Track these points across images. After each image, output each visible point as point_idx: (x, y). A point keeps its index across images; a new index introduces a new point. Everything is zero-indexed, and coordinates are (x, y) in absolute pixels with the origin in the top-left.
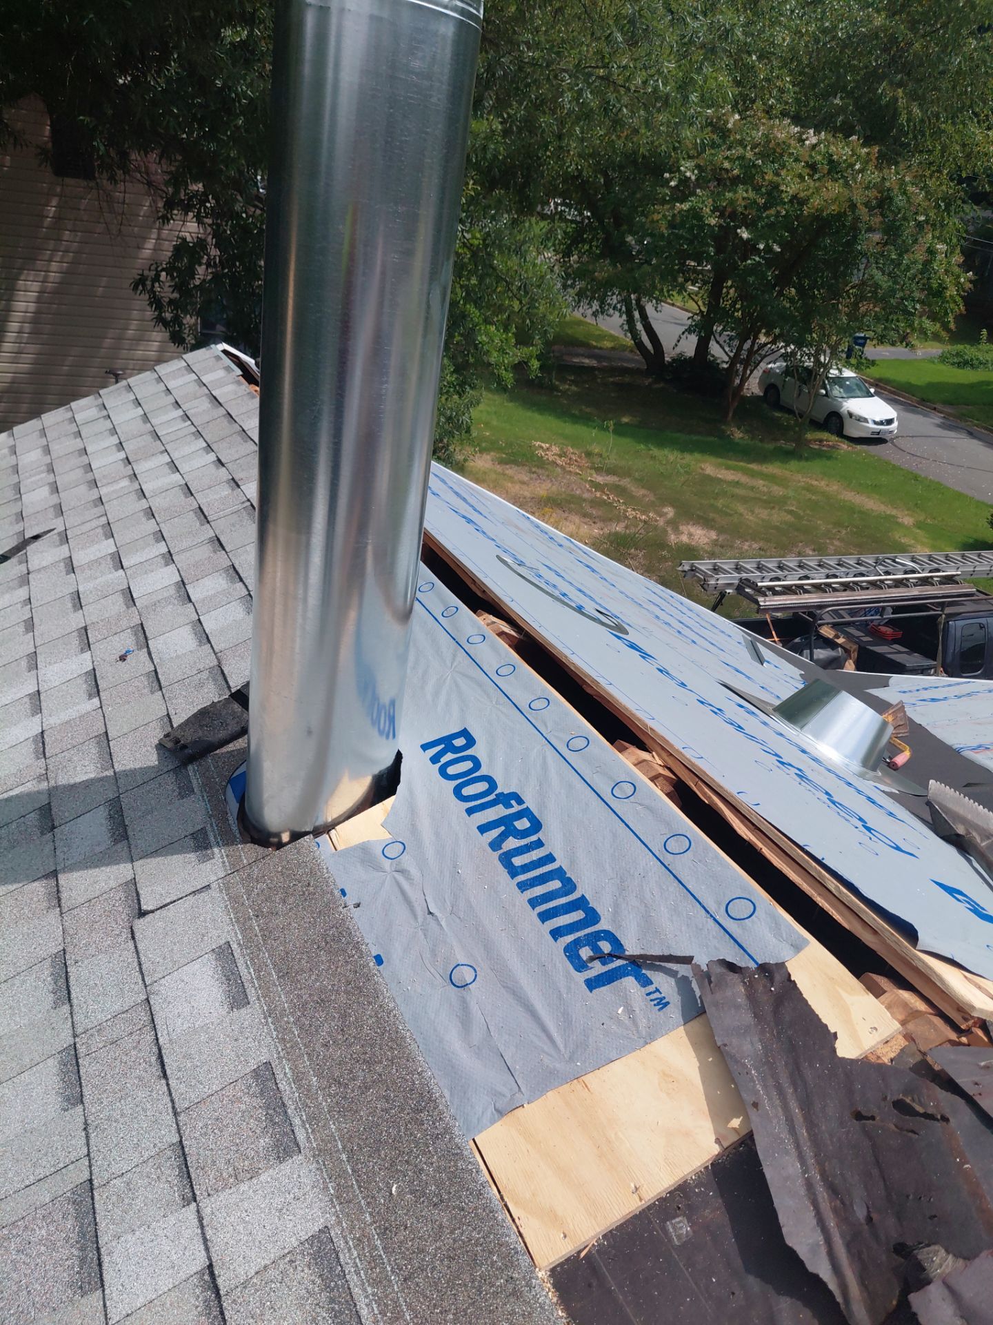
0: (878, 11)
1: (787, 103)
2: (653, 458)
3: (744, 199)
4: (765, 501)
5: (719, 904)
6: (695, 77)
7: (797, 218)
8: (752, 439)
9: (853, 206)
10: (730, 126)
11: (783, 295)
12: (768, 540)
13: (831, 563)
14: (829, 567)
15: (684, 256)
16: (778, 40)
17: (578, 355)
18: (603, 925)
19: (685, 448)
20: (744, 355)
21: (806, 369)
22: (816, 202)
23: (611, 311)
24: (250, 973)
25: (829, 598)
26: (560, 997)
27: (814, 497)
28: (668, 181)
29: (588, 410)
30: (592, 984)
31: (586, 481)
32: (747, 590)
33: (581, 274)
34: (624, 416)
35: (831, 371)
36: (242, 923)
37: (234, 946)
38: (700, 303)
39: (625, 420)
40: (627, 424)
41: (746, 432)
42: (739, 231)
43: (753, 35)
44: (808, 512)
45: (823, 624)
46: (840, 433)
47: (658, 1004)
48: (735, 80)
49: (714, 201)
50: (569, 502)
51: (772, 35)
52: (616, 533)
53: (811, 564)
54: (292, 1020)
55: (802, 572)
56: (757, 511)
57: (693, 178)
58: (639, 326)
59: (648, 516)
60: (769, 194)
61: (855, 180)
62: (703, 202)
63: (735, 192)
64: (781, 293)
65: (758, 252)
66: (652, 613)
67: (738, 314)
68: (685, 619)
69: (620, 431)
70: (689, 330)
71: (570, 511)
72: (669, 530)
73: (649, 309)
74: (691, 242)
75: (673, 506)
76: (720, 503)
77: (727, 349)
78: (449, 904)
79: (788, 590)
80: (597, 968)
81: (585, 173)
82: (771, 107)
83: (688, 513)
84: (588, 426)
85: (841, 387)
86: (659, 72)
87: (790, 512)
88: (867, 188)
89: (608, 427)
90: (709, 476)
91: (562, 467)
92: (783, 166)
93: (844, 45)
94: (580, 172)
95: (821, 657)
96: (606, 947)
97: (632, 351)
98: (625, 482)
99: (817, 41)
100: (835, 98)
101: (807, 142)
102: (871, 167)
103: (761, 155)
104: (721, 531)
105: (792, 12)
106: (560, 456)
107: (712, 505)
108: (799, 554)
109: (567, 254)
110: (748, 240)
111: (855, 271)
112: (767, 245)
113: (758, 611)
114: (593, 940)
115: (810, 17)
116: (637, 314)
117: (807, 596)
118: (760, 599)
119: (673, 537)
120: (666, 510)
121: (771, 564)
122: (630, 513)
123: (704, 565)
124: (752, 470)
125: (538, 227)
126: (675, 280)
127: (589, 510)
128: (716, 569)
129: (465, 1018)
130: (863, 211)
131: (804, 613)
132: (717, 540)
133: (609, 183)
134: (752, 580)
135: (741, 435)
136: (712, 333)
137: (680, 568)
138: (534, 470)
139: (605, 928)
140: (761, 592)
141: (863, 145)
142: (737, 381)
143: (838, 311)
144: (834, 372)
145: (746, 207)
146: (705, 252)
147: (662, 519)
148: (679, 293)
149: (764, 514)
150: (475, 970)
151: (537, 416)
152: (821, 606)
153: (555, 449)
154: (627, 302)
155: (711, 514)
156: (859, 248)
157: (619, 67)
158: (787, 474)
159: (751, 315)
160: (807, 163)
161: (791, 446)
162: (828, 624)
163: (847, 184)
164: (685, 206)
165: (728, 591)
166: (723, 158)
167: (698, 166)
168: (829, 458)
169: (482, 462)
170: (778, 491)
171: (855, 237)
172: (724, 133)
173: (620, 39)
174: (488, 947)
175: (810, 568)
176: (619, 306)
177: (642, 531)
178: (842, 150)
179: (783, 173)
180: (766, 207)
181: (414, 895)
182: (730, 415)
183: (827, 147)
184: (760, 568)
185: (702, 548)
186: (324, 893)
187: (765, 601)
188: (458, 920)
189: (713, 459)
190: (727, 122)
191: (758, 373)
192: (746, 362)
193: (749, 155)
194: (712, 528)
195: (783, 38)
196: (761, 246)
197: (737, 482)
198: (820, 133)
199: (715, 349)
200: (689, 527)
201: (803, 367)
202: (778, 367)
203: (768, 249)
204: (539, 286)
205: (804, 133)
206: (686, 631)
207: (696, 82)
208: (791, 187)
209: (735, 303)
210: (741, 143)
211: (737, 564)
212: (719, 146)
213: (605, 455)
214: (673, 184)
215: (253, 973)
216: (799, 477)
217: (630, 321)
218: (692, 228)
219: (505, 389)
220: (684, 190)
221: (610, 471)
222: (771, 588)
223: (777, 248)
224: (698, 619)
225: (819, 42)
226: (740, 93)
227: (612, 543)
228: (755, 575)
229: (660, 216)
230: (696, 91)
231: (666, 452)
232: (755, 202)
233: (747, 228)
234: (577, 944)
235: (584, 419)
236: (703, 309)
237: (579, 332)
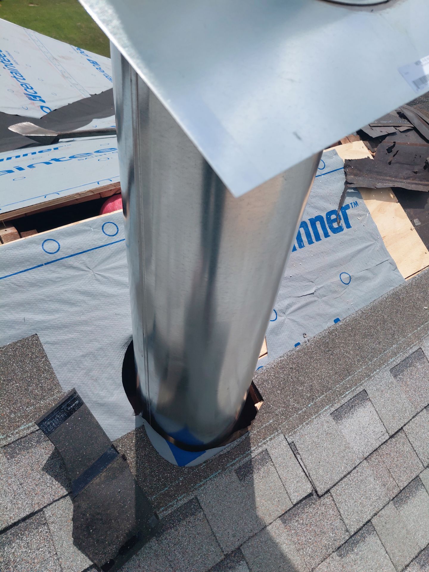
18: (324, 215)
24: (349, 393)
26: (353, 239)
30: (348, 226)
37: (333, 409)
47: (356, 205)
78: (308, 284)
80: (342, 222)
96: (333, 217)
114: (330, 222)
129: (364, 279)
150: (342, 273)
174: (332, 266)
181: (303, 301)
188: (317, 279)
215: (348, 392)
234: (331, 228)
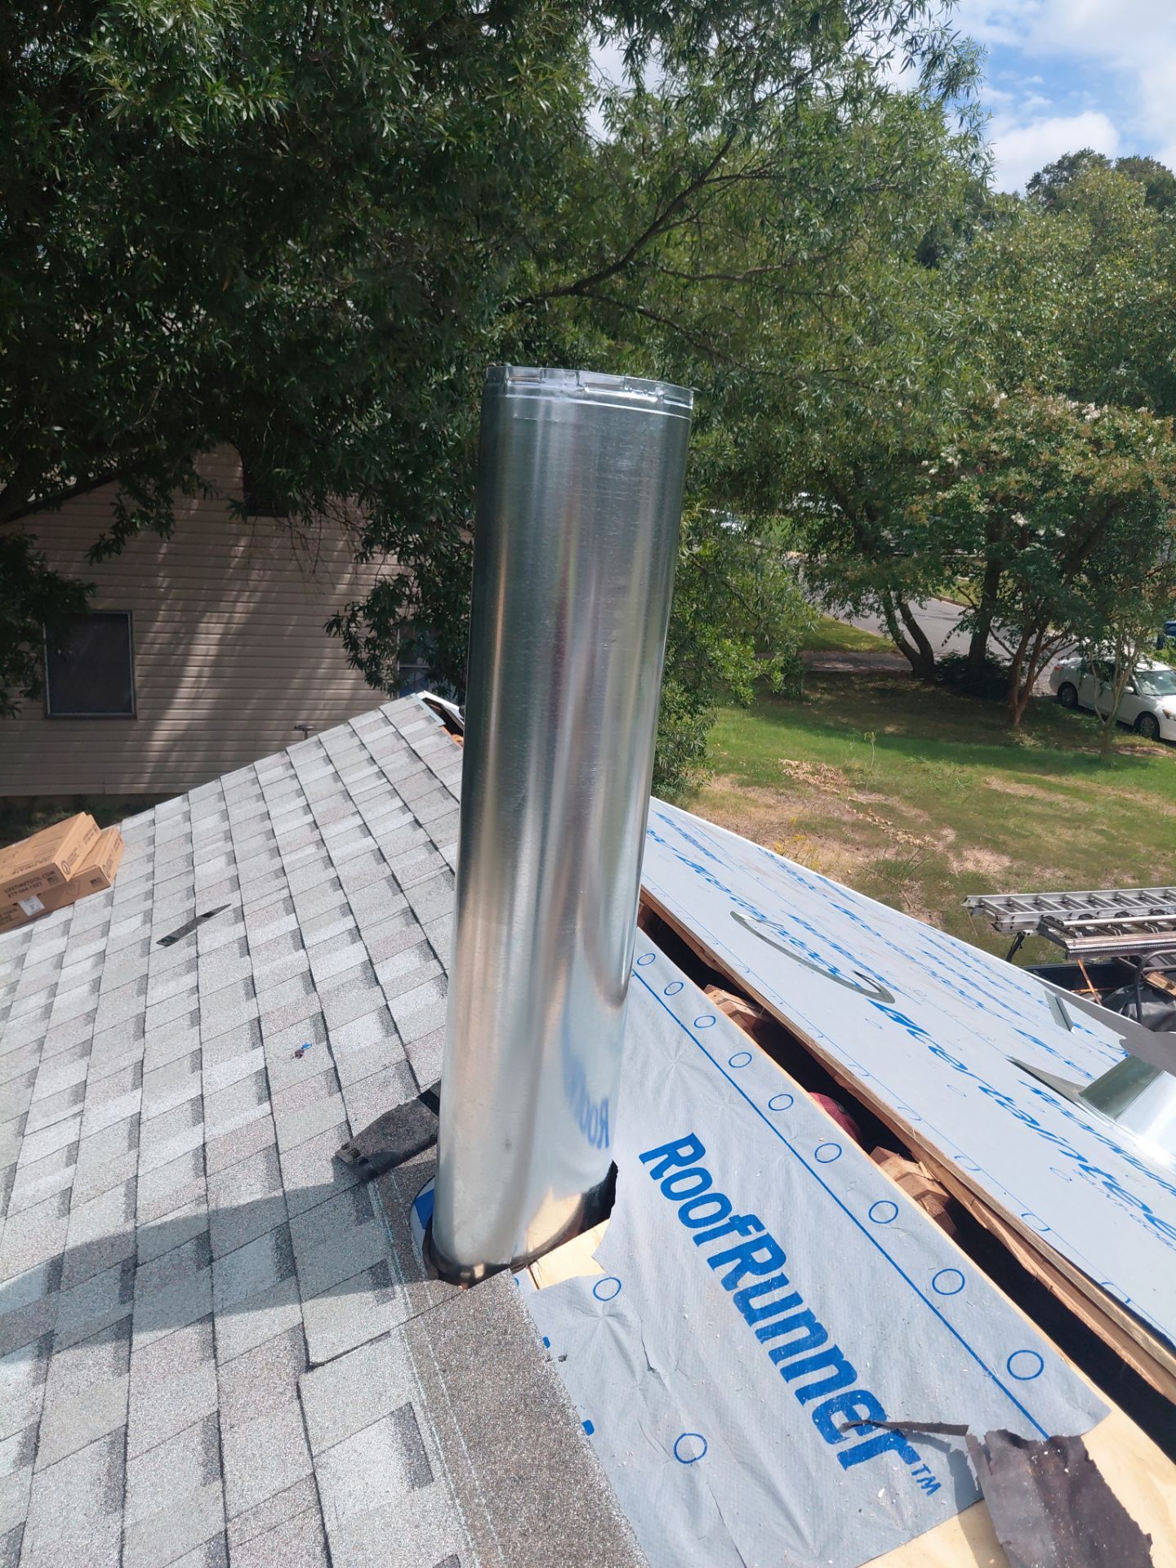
0: (1159, 280)
1: (1061, 378)
2: (925, 771)
3: (1017, 482)
4: (1068, 820)
5: (999, 1358)
6: (948, 371)
7: (1083, 499)
8: (1047, 746)
9: (1149, 483)
10: (996, 406)
11: (1073, 582)
12: (1075, 867)
13: (1155, 896)
14: (1154, 901)
15: (950, 547)
16: (1046, 314)
17: (829, 660)
18: (860, 1384)
19: (964, 759)
20: (1029, 651)
21: (1107, 664)
22: (1104, 480)
23: (867, 612)
24: (435, 1442)
25: (1155, 939)
26: (808, 1477)
27: (1129, 814)
28: (928, 468)
29: (845, 720)
30: (847, 1459)
31: (845, 801)
32: (1051, 930)
33: (831, 574)
34: (888, 725)
35: (1139, 665)
36: (426, 1378)
37: (417, 1408)
38: (972, 597)
39: (890, 729)
40: (892, 734)
41: (1039, 738)
42: (1013, 517)
43: (1015, 311)
44: (1123, 831)
45: (1152, 972)
46: (1156, 736)
47: (927, 1486)
48: (998, 358)
49: (982, 487)
50: (826, 827)
51: (1037, 310)
52: (886, 862)
53: (1129, 897)
54: (484, 1501)
55: (1119, 908)
56: (1058, 831)
57: (956, 463)
58: (902, 627)
59: (923, 840)
60: (1047, 475)
61: (1148, 454)
62: (969, 488)
63: (1006, 476)
64: (1069, 581)
65: (1038, 538)
66: (926, 968)
67: (1019, 607)
68: (969, 974)
69: (884, 742)
70: (961, 627)
71: (828, 836)
72: (950, 856)
73: (913, 606)
74: (957, 532)
75: (954, 828)
76: (1011, 823)
77: (1007, 644)
78: (673, 1357)
79: (1102, 930)
80: (853, 1439)
81: (831, 467)
82: (1043, 382)
83: (971, 836)
84: (844, 738)
85: (1152, 682)
86: (906, 371)
87: (1101, 832)
88: (1164, 462)
89: (869, 740)
90: (996, 791)
91: (817, 788)
92: (1061, 444)
93: (1123, 314)
94: (826, 467)
95: (1152, 1012)
96: (863, 1412)
97: (894, 652)
98: (894, 801)
99: (1091, 312)
100: (1118, 368)
101: (1088, 417)
102: (1166, 440)
103: (1035, 434)
104: (1015, 856)
105: (1060, 285)
106: (813, 774)
107: (1002, 826)
108: (1116, 883)
109: (814, 552)
110: (1025, 527)
111: (1159, 554)
112: (1048, 530)
113: (1067, 955)
114: (847, 1403)
115: (1081, 289)
116: (898, 613)
117: (1127, 936)
118: (1069, 941)
119: (955, 864)
120: (945, 832)
121: (1079, 897)
122: (901, 837)
123: (995, 901)
124: (1049, 783)
125: (779, 527)
126: (942, 574)
127: (851, 835)
128: (1010, 905)
129: (692, 1502)
130: (1162, 488)
131: (1125, 958)
132: (1011, 867)
133: (859, 475)
134: (1056, 917)
135: (1032, 743)
136: (989, 629)
137: (965, 904)
138: (781, 791)
139: (863, 1387)
140: (1068, 932)
141: (1156, 417)
142: (1024, 680)
143: (1141, 598)
144: (1142, 666)
145: (1020, 491)
146: (975, 541)
147: (941, 843)
148: (947, 587)
149: (1067, 834)
150: (704, 1441)
151: (783, 730)
152: (1147, 950)
153: (807, 767)
154: (887, 602)
155: (1001, 837)
156: (1160, 527)
157: (860, 369)
158: (1094, 786)
159: (1035, 607)
160: (1090, 439)
161: (1094, 753)
162: (1157, 971)
163: (1139, 460)
164: (948, 495)
165: (1027, 931)
166: (989, 439)
167: (961, 451)
168: (1145, 766)
169: (720, 786)
170: (1082, 807)
171: (1154, 516)
172: (990, 415)
173: (860, 342)
174: (721, 1413)
175: (1129, 902)
176: (876, 605)
177: (917, 858)
178: (1129, 424)
179: (1062, 451)
180: (1044, 489)
181: (631, 1346)
182: (1018, 719)
183: (1112, 420)
184: (1065, 903)
185: (994, 878)
186: (524, 1342)
187: (1074, 944)
188: (684, 1378)
189: (999, 772)
190: (993, 402)
191: (1048, 670)
192: (1033, 659)
193: (1020, 435)
194: (1004, 852)
195: (1051, 313)
196: (1042, 532)
197: (1032, 798)
198: (1102, 406)
199: (993, 646)
200: (975, 852)
201: (1103, 662)
202: (1073, 663)
203: (1050, 534)
204: (779, 600)
205: (1083, 408)
206: (971, 991)
207: (949, 377)
208: (1072, 466)
209: (1014, 594)
210: (1010, 423)
211: (1036, 899)
212: (984, 428)
213: (867, 770)
214: (932, 471)
215: (438, 1442)
216: (1109, 789)
217: (891, 621)
218: (957, 518)
219: (744, 706)
220: (947, 476)
221: (874, 789)
222: (1080, 928)
223: (1061, 534)
224: (986, 973)
225: (1093, 313)
226: (1007, 372)
227: (880, 872)
228: (1060, 913)
229: (920, 508)
230: (949, 386)
231: (941, 764)
232: (1031, 485)
233: (1023, 513)
234: (828, 1407)
235: (842, 731)
236: (975, 602)
237: (831, 635)
